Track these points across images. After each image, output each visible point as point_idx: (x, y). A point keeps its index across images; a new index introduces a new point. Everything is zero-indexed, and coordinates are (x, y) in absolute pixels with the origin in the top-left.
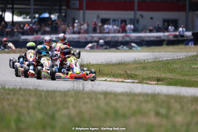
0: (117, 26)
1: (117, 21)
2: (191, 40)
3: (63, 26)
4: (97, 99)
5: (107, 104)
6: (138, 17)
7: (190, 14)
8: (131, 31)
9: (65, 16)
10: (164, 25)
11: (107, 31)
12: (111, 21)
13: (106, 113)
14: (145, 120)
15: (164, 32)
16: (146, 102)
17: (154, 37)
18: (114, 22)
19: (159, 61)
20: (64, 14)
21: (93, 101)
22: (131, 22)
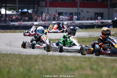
0: (68, 17)
1: (67, 14)
2: (111, 25)
3: (35, 17)
4: (55, 60)
5: (62, 63)
6: (80, 11)
7: (111, 9)
8: (76, 20)
9: (37, 11)
10: (95, 16)
11: (61, 19)
12: (64, 14)
13: (61, 68)
14: (84, 72)
15: (95, 20)
16: (85, 61)
17: (89, 23)
18: (66, 14)
19: (92, 37)
20: (36, 10)
21: (53, 61)
22: (76, 14)
